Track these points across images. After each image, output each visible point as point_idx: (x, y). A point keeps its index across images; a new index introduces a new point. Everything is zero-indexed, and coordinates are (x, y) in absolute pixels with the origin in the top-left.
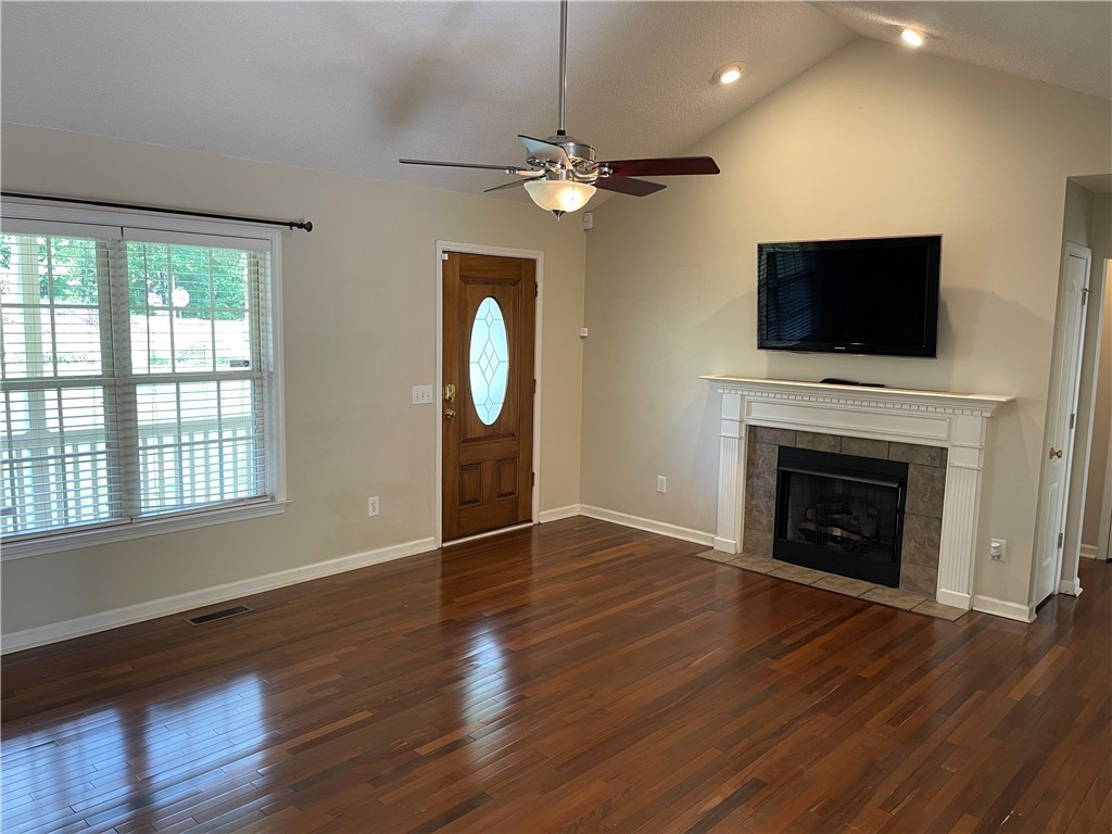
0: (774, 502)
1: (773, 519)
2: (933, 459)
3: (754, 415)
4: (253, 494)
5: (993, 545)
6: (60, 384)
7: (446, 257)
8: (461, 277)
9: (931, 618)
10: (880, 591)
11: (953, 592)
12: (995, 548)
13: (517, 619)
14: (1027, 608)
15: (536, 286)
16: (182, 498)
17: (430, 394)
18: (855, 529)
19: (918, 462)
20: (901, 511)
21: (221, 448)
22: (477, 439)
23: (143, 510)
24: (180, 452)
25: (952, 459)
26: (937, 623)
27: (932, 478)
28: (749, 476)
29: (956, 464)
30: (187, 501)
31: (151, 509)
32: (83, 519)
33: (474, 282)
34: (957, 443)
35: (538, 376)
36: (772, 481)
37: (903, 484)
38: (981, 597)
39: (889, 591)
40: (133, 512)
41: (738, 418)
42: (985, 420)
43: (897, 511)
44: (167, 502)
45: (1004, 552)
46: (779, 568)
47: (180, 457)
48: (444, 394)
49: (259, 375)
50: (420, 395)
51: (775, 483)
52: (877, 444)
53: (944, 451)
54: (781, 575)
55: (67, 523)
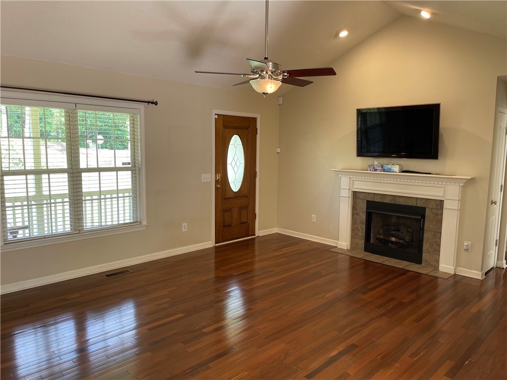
0: (364, 226)
1: (364, 234)
2: (437, 205)
3: (355, 186)
4: (132, 221)
5: (465, 244)
6: (49, 172)
7: (217, 117)
8: (223, 126)
9: (436, 278)
10: (413, 266)
11: (447, 265)
12: (466, 245)
13: (248, 276)
14: (481, 273)
15: (257, 130)
16: (101, 222)
17: (210, 178)
18: (402, 238)
19: (430, 207)
20: (422, 229)
21: (118, 200)
22: (230, 198)
23: (84, 227)
24: (101, 202)
25: (446, 205)
26: (439, 279)
27: (437, 214)
28: (353, 214)
29: (448, 207)
30: (103, 224)
31: (88, 227)
32: (59, 231)
33: (229, 128)
34: (448, 198)
35: (258, 170)
36: (363, 216)
37: (423, 217)
38: (460, 268)
39: (417, 266)
40: (80, 228)
41: (348, 188)
42: (461, 187)
43: (421, 229)
44: (95, 224)
45: (470, 247)
46: (367, 256)
47: (101, 204)
48: (216, 178)
49: (134, 169)
50: (205, 178)
51: (365, 217)
52: (411, 199)
53: (442, 202)
54: (367, 258)
55: (52, 233)
